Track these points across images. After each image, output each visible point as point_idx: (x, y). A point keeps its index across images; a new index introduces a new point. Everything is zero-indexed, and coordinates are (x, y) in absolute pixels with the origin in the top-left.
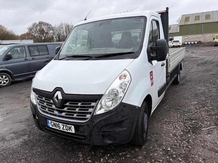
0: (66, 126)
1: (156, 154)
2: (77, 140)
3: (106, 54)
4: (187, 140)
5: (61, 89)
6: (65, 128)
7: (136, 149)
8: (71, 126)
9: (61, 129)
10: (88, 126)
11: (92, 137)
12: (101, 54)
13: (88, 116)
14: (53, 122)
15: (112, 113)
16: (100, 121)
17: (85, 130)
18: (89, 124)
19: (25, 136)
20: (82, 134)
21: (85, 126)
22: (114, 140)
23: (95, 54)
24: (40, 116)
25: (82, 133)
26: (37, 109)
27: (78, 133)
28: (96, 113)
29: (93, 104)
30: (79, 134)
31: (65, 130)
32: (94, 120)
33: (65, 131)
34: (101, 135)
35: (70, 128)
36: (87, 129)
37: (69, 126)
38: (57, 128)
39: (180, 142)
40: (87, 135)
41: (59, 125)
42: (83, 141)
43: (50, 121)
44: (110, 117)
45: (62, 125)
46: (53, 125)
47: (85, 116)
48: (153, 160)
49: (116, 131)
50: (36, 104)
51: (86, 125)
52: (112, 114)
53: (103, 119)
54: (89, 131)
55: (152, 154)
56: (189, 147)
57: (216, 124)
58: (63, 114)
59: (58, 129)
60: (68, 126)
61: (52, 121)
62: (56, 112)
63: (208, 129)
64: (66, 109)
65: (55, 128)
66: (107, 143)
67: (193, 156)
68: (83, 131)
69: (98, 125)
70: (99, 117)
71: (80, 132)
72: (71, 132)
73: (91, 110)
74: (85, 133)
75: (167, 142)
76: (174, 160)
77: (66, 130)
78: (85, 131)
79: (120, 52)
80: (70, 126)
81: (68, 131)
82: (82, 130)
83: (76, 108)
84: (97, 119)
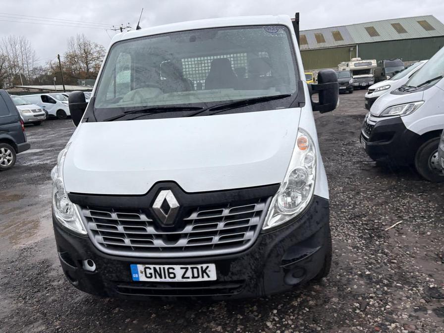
0: (192, 268)
1: (355, 287)
2: (218, 295)
3: (232, 100)
4: (380, 251)
5: (173, 184)
6: (189, 274)
7: (315, 287)
8: (208, 265)
9: (179, 279)
10: (252, 256)
11: (263, 278)
12: (220, 102)
13: (250, 235)
14: (152, 266)
15: (301, 219)
16: (281, 241)
17: (245, 268)
18: (256, 253)
19: (36, 324)
20: (235, 278)
21: (246, 258)
22: (302, 276)
23: (207, 103)
24: (105, 261)
25: (236, 275)
26: (91, 246)
27: (227, 278)
28: (267, 225)
29: (259, 207)
30: (230, 279)
31: (188, 278)
32: (268, 241)
33: (191, 280)
34: (282, 271)
35: (204, 271)
36: (250, 264)
37: (202, 267)
38: (165, 278)
39: (372, 256)
40: (249, 276)
41: (171, 271)
42: (236, 293)
43: (140, 267)
44: (300, 227)
45: (182, 268)
46: (151, 274)
47: (242, 236)
48: (360, 298)
49: (306, 255)
50: (84, 233)
51: (247, 255)
52: (302, 221)
53: (289, 235)
54: (253, 267)
55: (349, 289)
56: (394, 261)
57: (399, 217)
58: (183, 242)
59: (168, 280)
60: (199, 266)
61: (147, 266)
62: (158, 243)
63: (394, 227)
64: (188, 229)
65: (158, 280)
66: (291, 285)
67: (412, 274)
68: (240, 271)
69: (278, 248)
70: (278, 233)
71: (232, 274)
72: (206, 279)
73: (254, 221)
74: (244, 274)
75: (355, 261)
76: (391, 288)
77: (193, 277)
78: (244, 270)
79: (262, 96)
80: (205, 266)
81: (200, 279)
82: (238, 268)
83: (218, 223)
84: (274, 237)
